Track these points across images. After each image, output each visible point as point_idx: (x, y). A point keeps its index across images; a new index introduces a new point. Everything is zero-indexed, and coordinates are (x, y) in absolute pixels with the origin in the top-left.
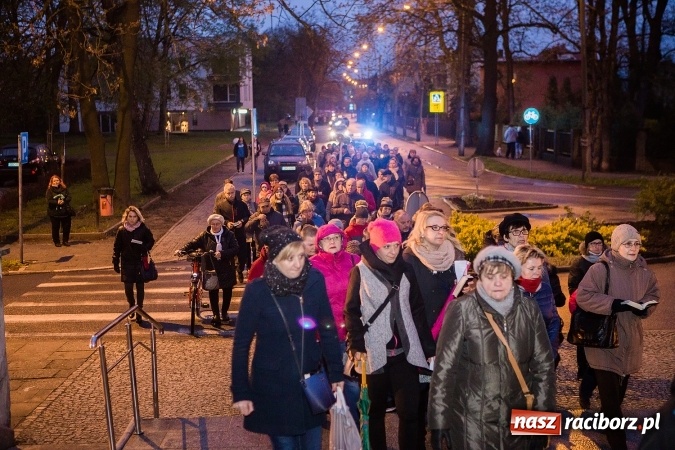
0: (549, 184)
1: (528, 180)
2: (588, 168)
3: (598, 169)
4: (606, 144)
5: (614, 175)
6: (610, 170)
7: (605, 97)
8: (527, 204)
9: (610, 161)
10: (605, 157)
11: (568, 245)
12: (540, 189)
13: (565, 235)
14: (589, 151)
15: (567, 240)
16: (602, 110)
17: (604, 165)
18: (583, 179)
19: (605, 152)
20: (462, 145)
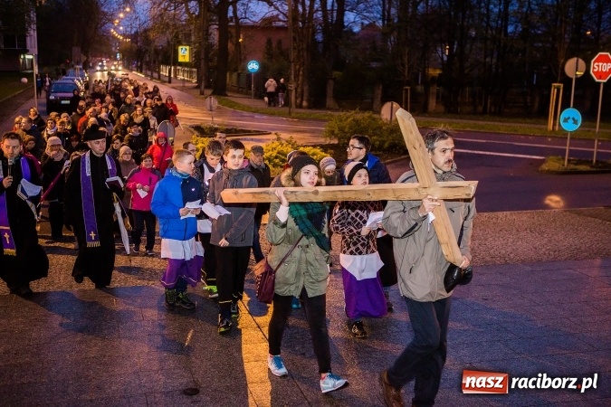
0: (265, 117)
1: (251, 114)
2: (294, 106)
3: (300, 106)
4: (306, 88)
5: (311, 111)
6: (309, 107)
7: (305, 54)
8: (249, 131)
9: (308, 101)
10: (305, 98)
11: (277, 161)
12: (258, 120)
13: (274, 154)
14: (293, 93)
15: (276, 157)
16: (303, 64)
17: (305, 104)
18: (290, 113)
19: (306, 94)
20: (203, 87)
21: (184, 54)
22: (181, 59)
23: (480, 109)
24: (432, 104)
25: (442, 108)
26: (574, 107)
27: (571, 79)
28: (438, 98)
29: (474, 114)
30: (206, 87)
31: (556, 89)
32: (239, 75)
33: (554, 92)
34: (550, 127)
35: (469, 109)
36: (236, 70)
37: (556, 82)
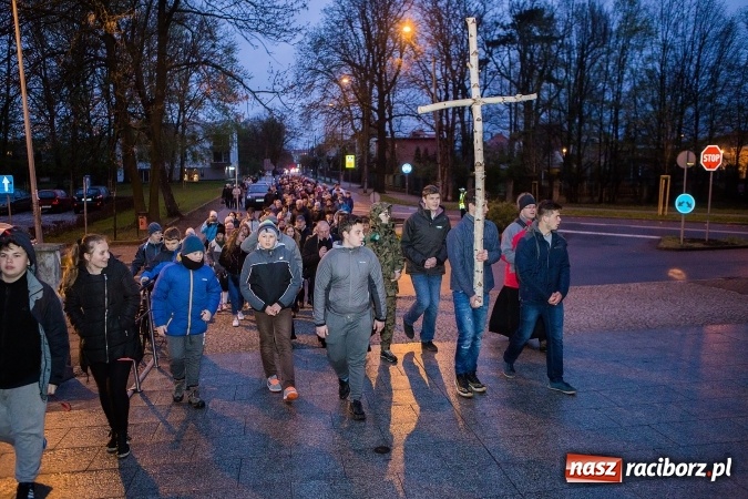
3: (446, 200)
4: (450, 185)
5: (455, 203)
6: (453, 201)
9: (452, 196)
10: (449, 193)
16: (448, 166)
17: (449, 198)
19: (450, 189)
20: (366, 186)
21: (350, 161)
22: (347, 166)
23: (596, 199)
24: (556, 196)
25: (564, 199)
26: (687, 192)
27: (683, 169)
28: (560, 191)
29: (592, 203)
30: (369, 187)
31: (665, 180)
32: (395, 176)
33: (662, 182)
34: (660, 212)
35: (587, 199)
36: (392, 173)
37: (665, 174)
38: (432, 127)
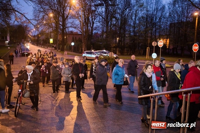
4: (86, 49)
20: (58, 49)
21: (51, 41)
22: (51, 42)
23: (129, 54)
25: (120, 54)
26: (155, 53)
28: (119, 51)
31: (148, 49)
32: (67, 46)
33: (147, 49)
34: (147, 58)
35: (126, 54)
37: (148, 47)
38: (80, 31)
